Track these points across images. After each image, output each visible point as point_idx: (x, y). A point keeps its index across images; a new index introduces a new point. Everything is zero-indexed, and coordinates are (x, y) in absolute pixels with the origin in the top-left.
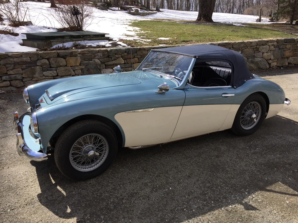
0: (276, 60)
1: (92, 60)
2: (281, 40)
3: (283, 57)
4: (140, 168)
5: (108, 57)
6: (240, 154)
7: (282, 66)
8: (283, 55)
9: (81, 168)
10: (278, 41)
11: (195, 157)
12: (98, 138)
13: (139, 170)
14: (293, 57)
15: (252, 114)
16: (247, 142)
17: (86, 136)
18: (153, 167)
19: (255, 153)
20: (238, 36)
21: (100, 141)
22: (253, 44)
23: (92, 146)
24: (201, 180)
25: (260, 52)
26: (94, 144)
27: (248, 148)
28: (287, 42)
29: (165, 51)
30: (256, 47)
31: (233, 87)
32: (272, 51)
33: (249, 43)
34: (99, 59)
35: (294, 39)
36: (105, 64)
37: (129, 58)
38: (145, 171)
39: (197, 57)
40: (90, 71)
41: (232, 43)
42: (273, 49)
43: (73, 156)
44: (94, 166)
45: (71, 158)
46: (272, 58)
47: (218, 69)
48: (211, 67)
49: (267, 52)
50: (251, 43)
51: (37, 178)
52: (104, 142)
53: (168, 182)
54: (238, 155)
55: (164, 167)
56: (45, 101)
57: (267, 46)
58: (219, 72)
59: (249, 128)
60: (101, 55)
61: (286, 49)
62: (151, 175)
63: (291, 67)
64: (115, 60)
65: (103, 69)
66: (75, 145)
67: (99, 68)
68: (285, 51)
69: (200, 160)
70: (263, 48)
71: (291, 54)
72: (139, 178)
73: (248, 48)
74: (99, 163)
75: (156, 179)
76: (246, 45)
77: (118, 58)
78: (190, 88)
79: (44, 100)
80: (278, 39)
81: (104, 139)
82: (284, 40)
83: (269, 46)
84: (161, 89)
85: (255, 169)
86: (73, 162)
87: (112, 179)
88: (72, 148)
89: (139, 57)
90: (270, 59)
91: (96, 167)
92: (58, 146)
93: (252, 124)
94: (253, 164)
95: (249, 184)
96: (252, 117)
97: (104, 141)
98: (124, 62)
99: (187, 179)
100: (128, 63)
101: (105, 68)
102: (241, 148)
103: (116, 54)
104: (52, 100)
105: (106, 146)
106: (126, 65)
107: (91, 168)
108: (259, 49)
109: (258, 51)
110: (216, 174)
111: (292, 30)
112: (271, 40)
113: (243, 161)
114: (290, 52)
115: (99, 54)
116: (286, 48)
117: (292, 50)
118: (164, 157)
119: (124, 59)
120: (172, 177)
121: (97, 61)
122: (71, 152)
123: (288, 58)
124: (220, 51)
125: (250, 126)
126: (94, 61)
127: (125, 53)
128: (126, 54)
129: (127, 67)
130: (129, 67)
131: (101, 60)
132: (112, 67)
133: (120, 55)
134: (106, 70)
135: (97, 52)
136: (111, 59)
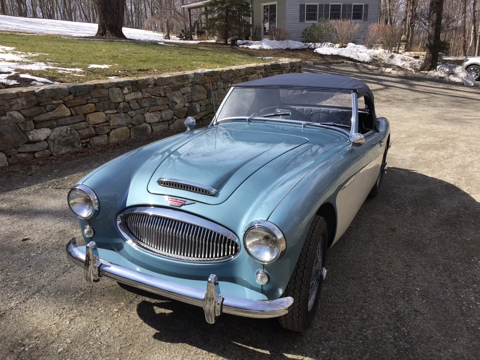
1: (5, 115)
2: (268, 66)
5: (38, 104)
10: (265, 67)
22: (242, 73)
28: (273, 69)
30: (244, 76)
34: (19, 111)
36: (34, 121)
37: (78, 104)
40: (5, 137)
41: (219, 71)
50: (240, 70)
57: (256, 75)
60: (25, 103)
64: (53, 110)
65: (32, 130)
67: (23, 129)
73: (238, 78)
76: (235, 75)
77: (58, 105)
82: (271, 65)
83: (258, 74)
89: (95, 101)
98: (69, 114)
100: (77, 115)
101: (36, 128)
103: (53, 98)
106: (74, 117)
108: (249, 79)
112: (258, 67)
115: (19, 100)
119: (69, 108)
121: (16, 114)
126: (11, 115)
127: (69, 95)
128: (71, 97)
129: (77, 121)
130: (80, 120)
131: (24, 112)
132: (49, 124)
133: (61, 99)
134: (39, 131)
135: (13, 96)
136: (45, 108)
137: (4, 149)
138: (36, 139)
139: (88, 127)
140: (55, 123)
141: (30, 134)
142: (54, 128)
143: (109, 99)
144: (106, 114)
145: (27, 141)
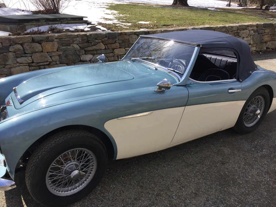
0: (255, 45)
1: (70, 46)
2: (260, 25)
3: (262, 42)
4: (135, 183)
5: (88, 42)
6: (247, 158)
7: (261, 51)
8: (262, 40)
9: (62, 192)
10: (257, 26)
11: (198, 164)
12: (84, 153)
13: (134, 186)
14: (271, 42)
15: (256, 110)
16: (251, 142)
17: (68, 153)
18: (151, 181)
19: (263, 157)
20: (217, 20)
21: (86, 155)
22: (234, 29)
23: (76, 163)
24: (211, 199)
25: (240, 36)
26: (78, 160)
27: (253, 149)
28: (265, 27)
29: (158, 37)
30: (236, 31)
31: (238, 80)
32: (251, 36)
33: (231, 27)
34: (77, 44)
35: (273, 24)
36: (85, 50)
37: (110, 43)
38: (142, 187)
39: (201, 46)
40: (69, 57)
41: (213, 27)
42: (253, 33)
43: (50, 179)
44: (79, 186)
45: (48, 182)
46: (252, 43)
47: (213, 57)
48: (205, 55)
49: (247, 37)
50: (232, 27)
51: (5, 204)
52: (91, 157)
53: (173, 205)
54: (245, 160)
55: (163, 180)
56: (12, 104)
57: (247, 30)
58: (214, 61)
59: (251, 124)
60: (80, 40)
61: (265, 34)
62: (149, 194)
63: (269, 52)
64: (95, 45)
65: (83, 55)
66: (53, 165)
67: (78, 53)
68: (264, 36)
69: (205, 169)
70: (243, 33)
71: (269, 39)
72: (136, 199)
73: (230, 32)
74: (85, 182)
75: (156, 200)
76: (227, 30)
77: (98, 43)
78: (193, 84)
79: (11, 102)
80: (257, 24)
81: (90, 152)
82: (263, 24)
83: (249, 30)
84: (160, 87)
85: (269, 180)
86: (51, 186)
87: (102, 201)
88: (49, 170)
89: (120, 42)
90: (250, 44)
91: (81, 187)
92: (29, 168)
93: (254, 120)
94: (265, 172)
95: (269, 202)
96: (256, 113)
97: (90, 155)
98: (104, 48)
99: (195, 198)
100: (108, 49)
101: (85, 54)
102: (246, 150)
103: (96, 39)
104: (21, 103)
105: (93, 161)
106: (106, 50)
107: (75, 190)
108: (240, 34)
109: (239, 35)
110: (227, 189)
111: (263, 15)
112: (251, 25)
113: (254, 168)
114: (268, 37)
115: (78, 39)
116: (265, 32)
117: (270, 35)
118: (161, 165)
119: (104, 45)
120: (176, 195)
121: (76, 46)
122: (49, 174)
123: (266, 43)
124: (224, 38)
125: (252, 122)
126: (73, 46)
127: (105, 38)
128: (106, 39)
129: (108, 53)
130: (110, 52)
131: (80, 45)
132: (92, 52)
133: (101, 40)
134: (86, 56)
135: (75, 36)
136: (91, 44)
137: (67, 63)
138: (84, 60)
139: (114, 56)
140: (95, 52)
141: (82, 57)
142: (95, 55)
143: (129, 41)
144: (126, 50)
145: (80, 60)
